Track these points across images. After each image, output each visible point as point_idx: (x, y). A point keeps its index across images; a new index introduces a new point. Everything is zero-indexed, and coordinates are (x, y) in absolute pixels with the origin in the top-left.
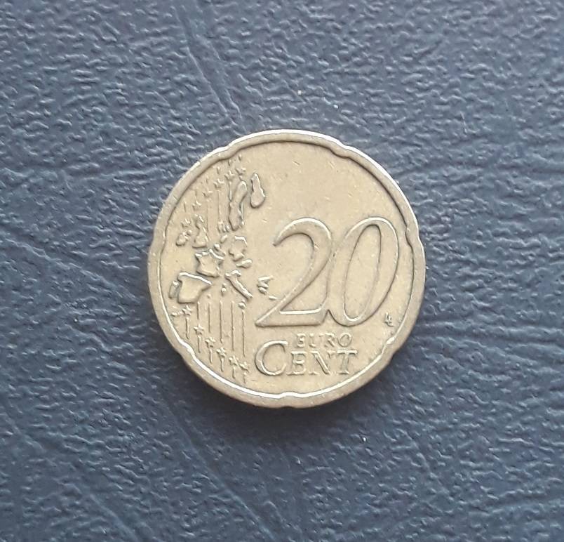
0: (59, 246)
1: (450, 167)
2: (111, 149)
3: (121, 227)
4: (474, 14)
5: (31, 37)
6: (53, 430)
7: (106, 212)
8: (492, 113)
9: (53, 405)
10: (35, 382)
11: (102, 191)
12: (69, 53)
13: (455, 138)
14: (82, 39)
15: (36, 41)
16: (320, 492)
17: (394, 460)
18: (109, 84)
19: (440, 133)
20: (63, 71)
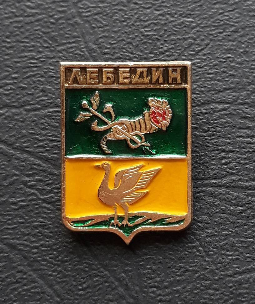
0: (19, 146)
1: (214, 104)
2: (46, 98)
3: (50, 136)
4: (224, 31)
5: (8, 45)
6: (13, 239)
7: (43, 129)
8: (234, 78)
9: (13, 226)
10: (5, 215)
11: (41, 119)
12: (26, 53)
13: (217, 90)
14: (33, 46)
15: (11, 47)
16: (149, 269)
17: (188, 251)
18: (46, 67)
19: (209, 88)
20: (24, 61)
